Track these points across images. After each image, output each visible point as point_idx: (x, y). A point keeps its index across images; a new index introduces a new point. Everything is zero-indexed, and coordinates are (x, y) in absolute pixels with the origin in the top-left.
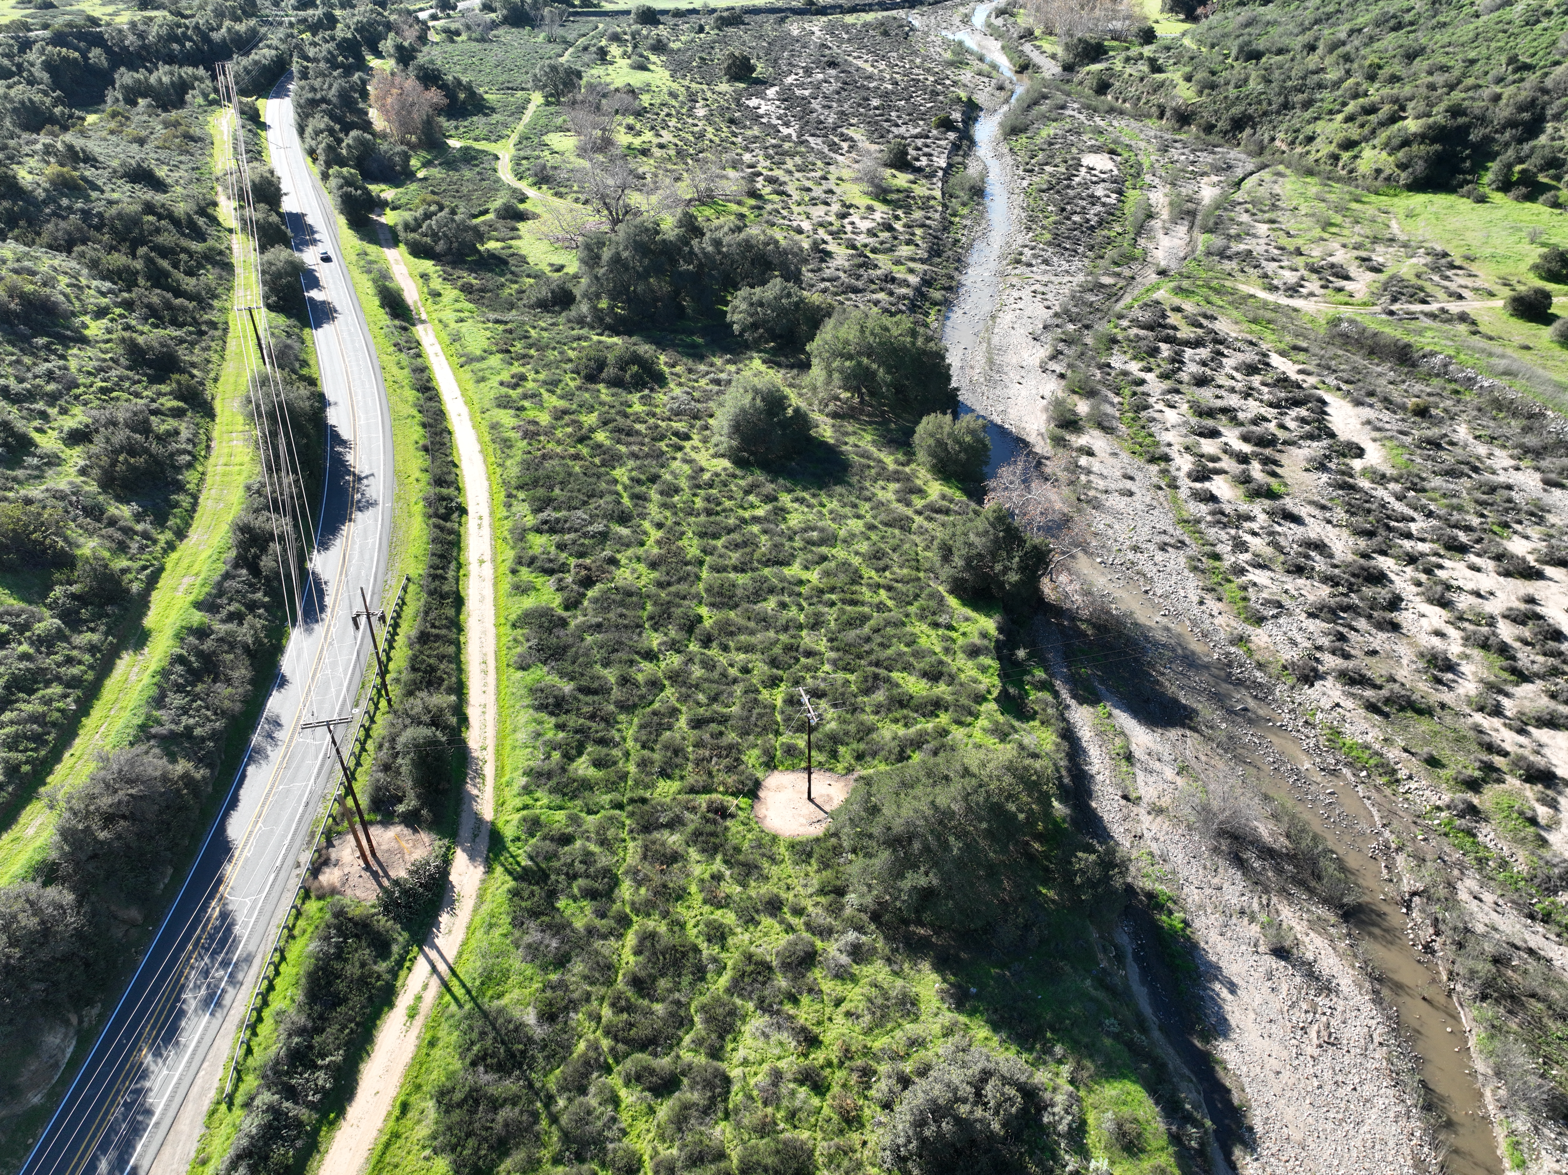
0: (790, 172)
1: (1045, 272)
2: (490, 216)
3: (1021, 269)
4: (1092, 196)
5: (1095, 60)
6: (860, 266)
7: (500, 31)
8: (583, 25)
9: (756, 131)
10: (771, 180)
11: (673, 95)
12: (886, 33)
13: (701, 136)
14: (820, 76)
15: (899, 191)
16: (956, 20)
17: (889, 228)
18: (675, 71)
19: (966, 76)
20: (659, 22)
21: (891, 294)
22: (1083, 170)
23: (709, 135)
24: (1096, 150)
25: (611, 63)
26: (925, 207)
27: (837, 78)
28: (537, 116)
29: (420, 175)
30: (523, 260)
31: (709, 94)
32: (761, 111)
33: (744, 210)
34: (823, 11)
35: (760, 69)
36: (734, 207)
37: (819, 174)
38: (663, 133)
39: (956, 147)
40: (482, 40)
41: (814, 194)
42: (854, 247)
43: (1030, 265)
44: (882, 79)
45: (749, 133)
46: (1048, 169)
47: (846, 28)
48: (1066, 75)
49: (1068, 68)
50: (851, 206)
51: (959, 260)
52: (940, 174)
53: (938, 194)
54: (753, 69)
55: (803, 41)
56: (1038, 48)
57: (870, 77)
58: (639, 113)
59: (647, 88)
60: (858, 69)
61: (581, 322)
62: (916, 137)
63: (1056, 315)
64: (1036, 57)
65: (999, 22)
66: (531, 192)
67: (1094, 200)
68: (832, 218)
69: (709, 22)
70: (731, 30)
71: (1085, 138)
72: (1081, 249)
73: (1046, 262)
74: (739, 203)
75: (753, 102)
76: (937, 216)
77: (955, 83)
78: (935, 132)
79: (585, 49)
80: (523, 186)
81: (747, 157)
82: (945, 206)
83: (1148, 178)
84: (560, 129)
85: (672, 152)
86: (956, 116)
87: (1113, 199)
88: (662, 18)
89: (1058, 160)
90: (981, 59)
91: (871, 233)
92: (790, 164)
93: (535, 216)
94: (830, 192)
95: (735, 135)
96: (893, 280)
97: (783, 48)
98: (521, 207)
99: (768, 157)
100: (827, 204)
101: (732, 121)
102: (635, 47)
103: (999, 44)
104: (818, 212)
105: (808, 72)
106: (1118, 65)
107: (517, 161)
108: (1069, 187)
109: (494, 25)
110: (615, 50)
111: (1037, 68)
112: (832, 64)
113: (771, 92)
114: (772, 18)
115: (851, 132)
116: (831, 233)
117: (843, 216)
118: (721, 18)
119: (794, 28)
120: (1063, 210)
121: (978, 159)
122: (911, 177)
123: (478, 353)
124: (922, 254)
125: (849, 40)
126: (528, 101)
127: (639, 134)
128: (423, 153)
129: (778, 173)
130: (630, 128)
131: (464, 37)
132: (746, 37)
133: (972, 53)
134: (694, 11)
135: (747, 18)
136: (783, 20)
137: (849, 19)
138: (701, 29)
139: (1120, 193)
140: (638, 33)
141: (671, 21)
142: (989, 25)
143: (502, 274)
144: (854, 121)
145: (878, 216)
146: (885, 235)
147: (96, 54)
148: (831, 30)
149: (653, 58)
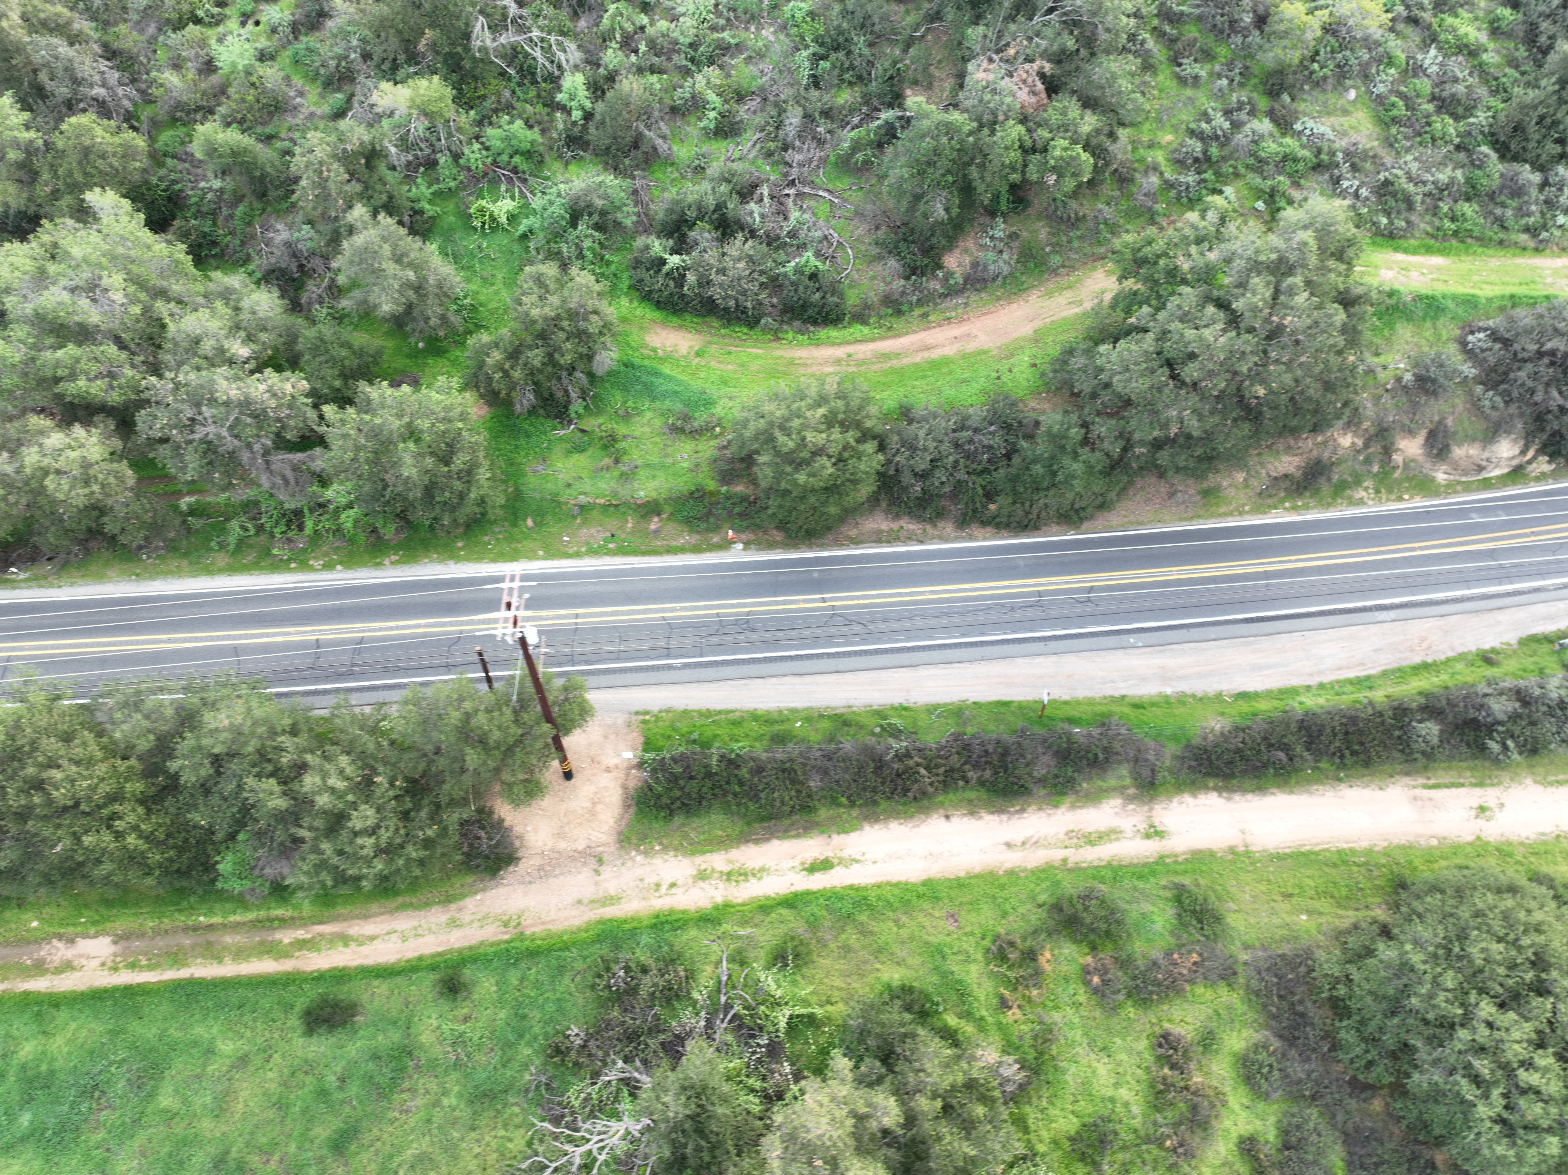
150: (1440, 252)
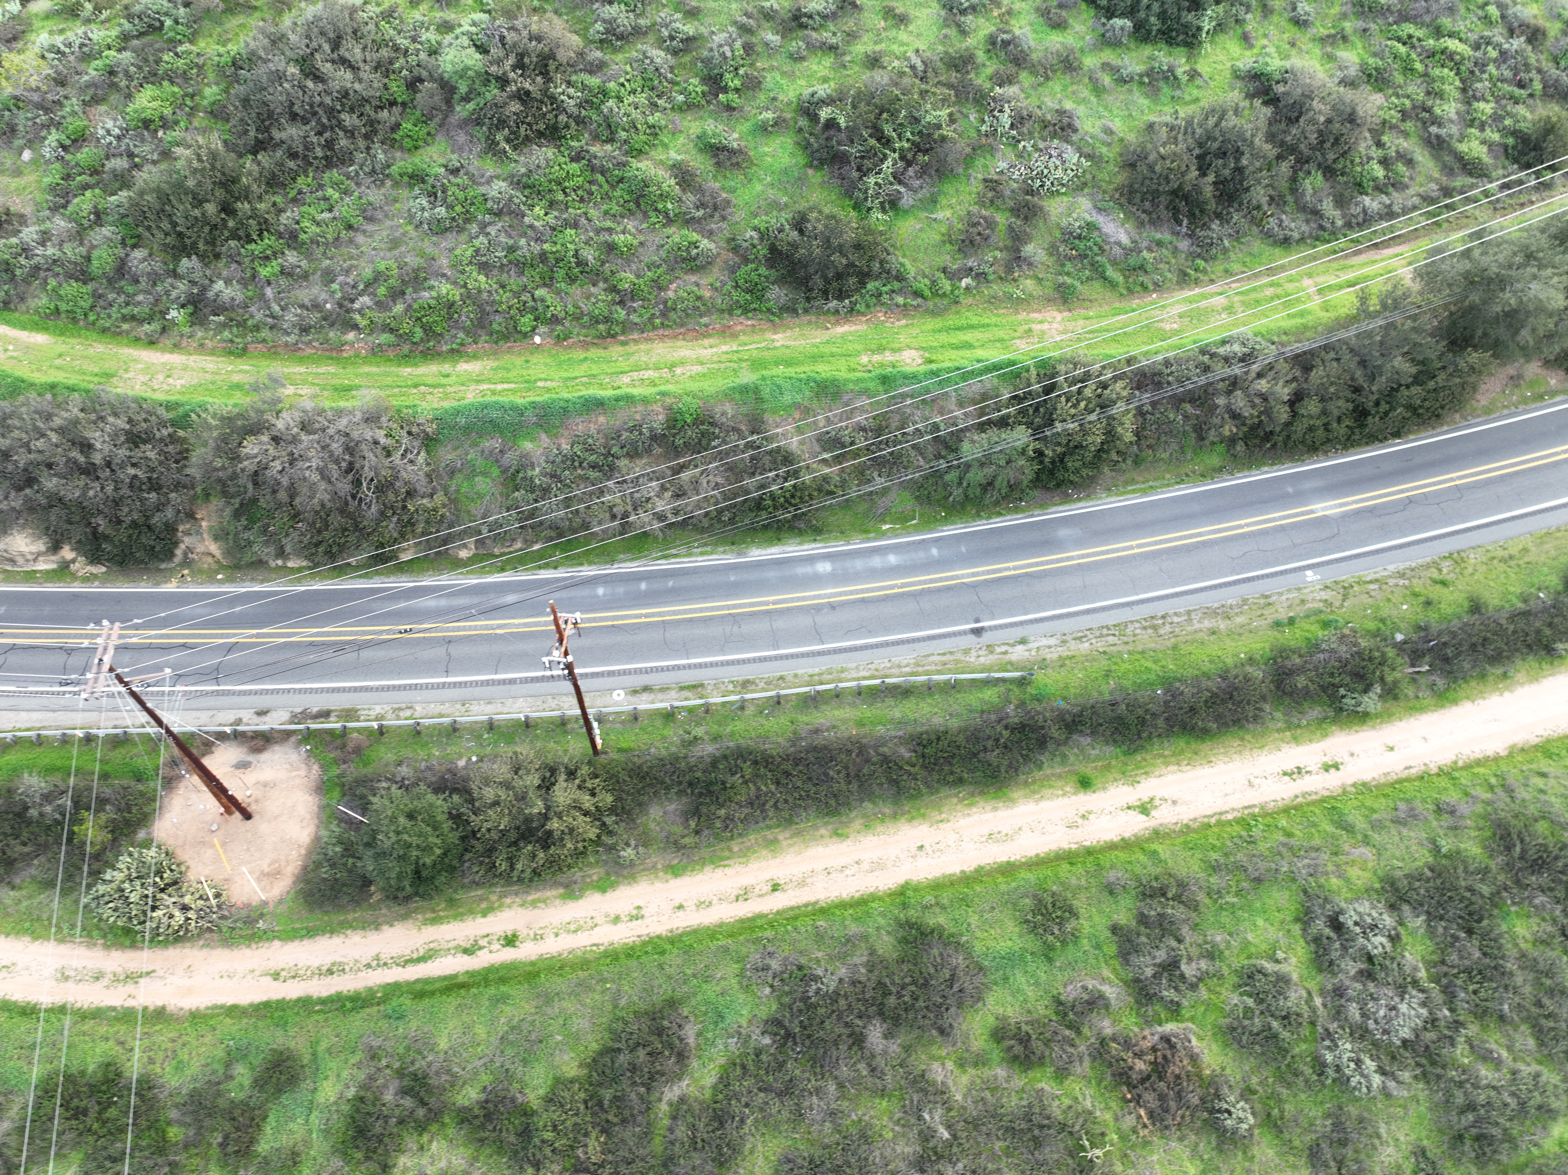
150: (46, 329)
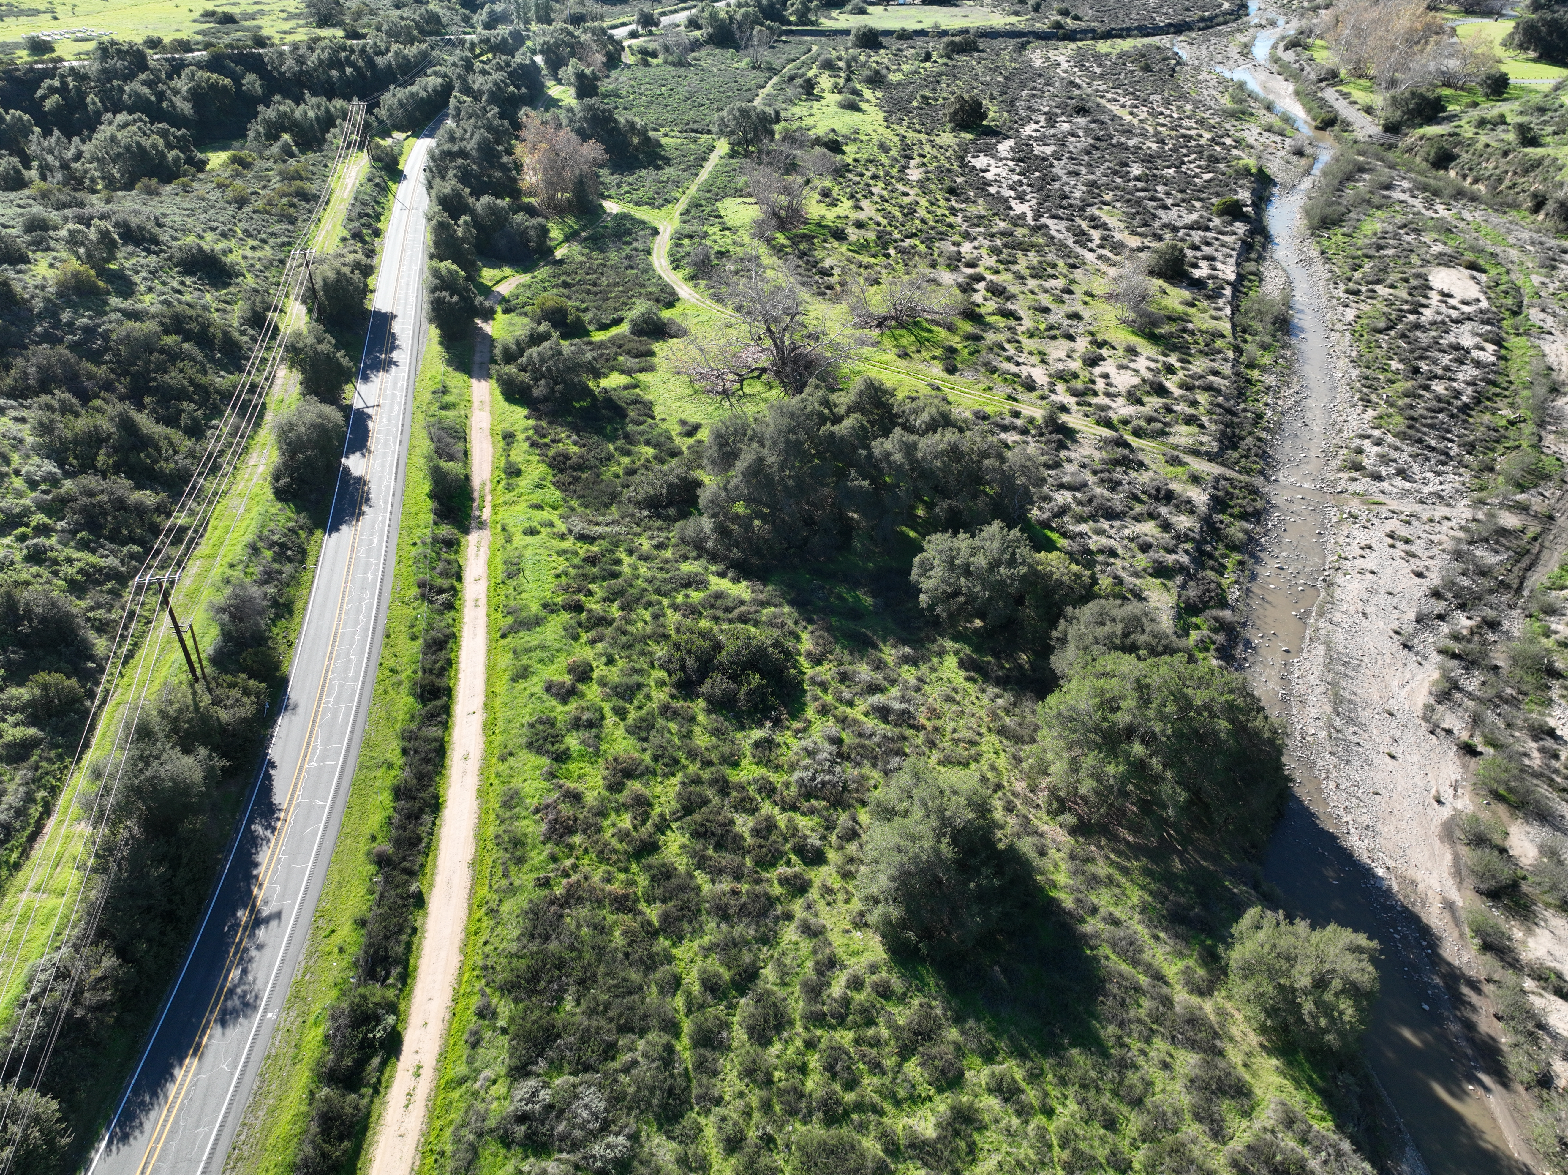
0: (1021, 278)
1: (1404, 494)
2: (624, 328)
3: (1363, 484)
4: (1457, 347)
5: (1432, 120)
6: (1116, 463)
7: (702, 53)
8: (793, 47)
9: (980, 208)
10: (996, 291)
11: (884, 148)
12: (1147, 69)
13: (910, 212)
14: (1066, 127)
15: (1170, 319)
16: (1233, 51)
17: (1160, 390)
18: (890, 113)
19: (1252, 133)
20: (881, 46)
21: (1166, 526)
22: (1435, 297)
23: (922, 212)
24: (1447, 261)
25: (819, 98)
26: (1210, 352)
27: (1087, 131)
28: (716, 173)
29: (559, 254)
30: (647, 409)
31: (927, 148)
32: (989, 176)
33: (955, 341)
34: (1072, 36)
35: (994, 113)
36: (941, 333)
37: (1060, 283)
38: (864, 203)
39: (1247, 247)
40: (680, 64)
41: (1053, 318)
42: (1108, 424)
43: (1378, 478)
44: (1144, 135)
45: (972, 210)
46: (1382, 290)
47: (1098, 58)
48: (1390, 138)
49: (1392, 128)
50: (1101, 345)
51: (1264, 455)
52: (1228, 291)
53: (1225, 326)
54: (984, 116)
55: (1045, 75)
56: (1346, 95)
57: (1128, 132)
58: (840, 172)
59: (854, 137)
60: (1114, 118)
61: (699, 547)
62: (1191, 227)
63: (1436, 594)
64: (1343, 109)
65: (1289, 56)
66: (684, 290)
67: (1461, 354)
68: (1075, 365)
69: (937, 47)
70: (962, 59)
71: (1426, 238)
72: (1455, 450)
73: (1402, 473)
74: (951, 328)
75: (981, 162)
76: (1227, 369)
77: (1238, 143)
78: (1217, 221)
79: (792, 79)
80: (677, 280)
81: (966, 248)
82: (1239, 351)
83: (1535, 315)
84: (739, 193)
85: (871, 236)
86: (1244, 195)
87: (1488, 354)
88: (884, 40)
89: (1393, 277)
90: (1269, 108)
91: (1133, 398)
92: (1021, 266)
93: (681, 333)
94: (1076, 316)
95: (953, 212)
96: (1169, 497)
97: (1023, 85)
98: (666, 314)
99: (994, 251)
100: (1071, 338)
101: (952, 191)
102: (848, 79)
103: (1290, 87)
104: (1058, 350)
105: (1051, 121)
106: (1468, 131)
107: (678, 238)
108: (1417, 326)
109: (695, 45)
110: (825, 81)
111: (1346, 126)
112: (1082, 110)
113: (1005, 147)
114: (1012, 43)
115: (1104, 215)
116: (1075, 393)
117: (1093, 361)
118: (952, 43)
119: (1037, 57)
120: (1416, 371)
121: (1277, 265)
122: (1187, 294)
123: (535, 608)
124: (1209, 443)
125: (1102, 76)
126: (711, 149)
127: (834, 204)
128: (570, 221)
129: (1005, 279)
130: (826, 194)
131: (659, 61)
132: (979, 69)
133: (1256, 99)
134: (922, 33)
135: (982, 44)
136: (1023, 46)
137: (1103, 47)
138: (928, 57)
139: (1499, 342)
140: (855, 59)
141: (895, 45)
142: (1276, 60)
143: (612, 439)
144: (1107, 197)
145: (1141, 363)
146: (1154, 402)
147: (251, 81)
148: (1080, 60)
149: (868, 94)
